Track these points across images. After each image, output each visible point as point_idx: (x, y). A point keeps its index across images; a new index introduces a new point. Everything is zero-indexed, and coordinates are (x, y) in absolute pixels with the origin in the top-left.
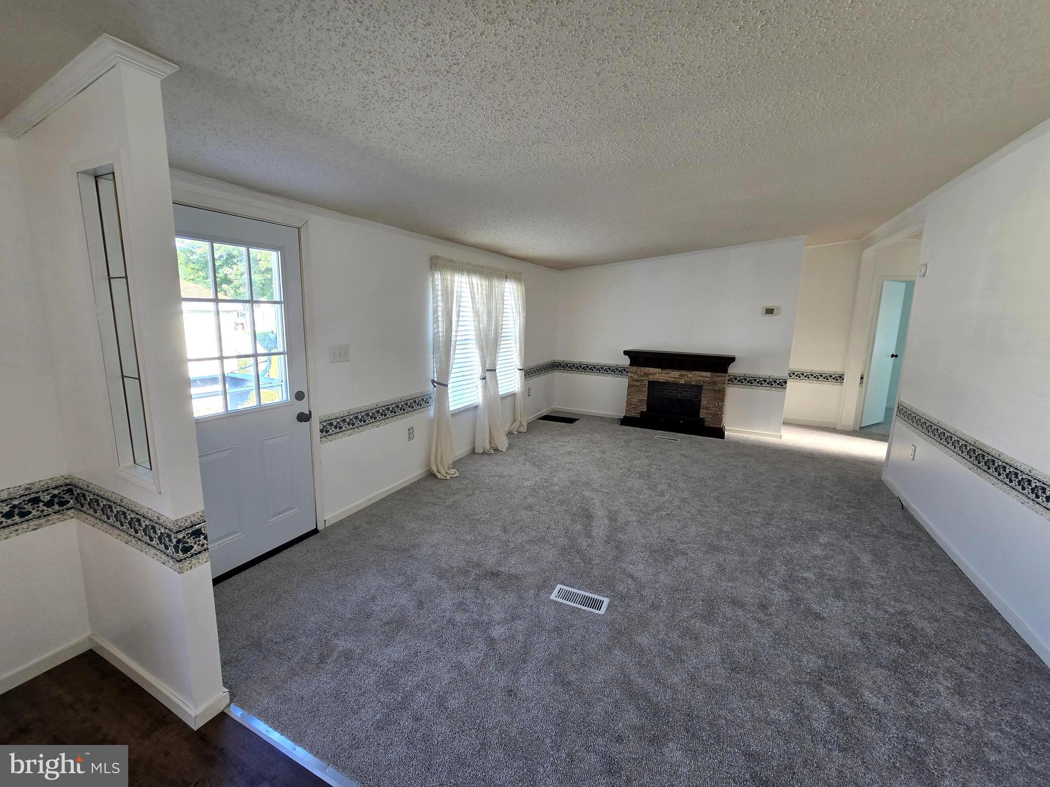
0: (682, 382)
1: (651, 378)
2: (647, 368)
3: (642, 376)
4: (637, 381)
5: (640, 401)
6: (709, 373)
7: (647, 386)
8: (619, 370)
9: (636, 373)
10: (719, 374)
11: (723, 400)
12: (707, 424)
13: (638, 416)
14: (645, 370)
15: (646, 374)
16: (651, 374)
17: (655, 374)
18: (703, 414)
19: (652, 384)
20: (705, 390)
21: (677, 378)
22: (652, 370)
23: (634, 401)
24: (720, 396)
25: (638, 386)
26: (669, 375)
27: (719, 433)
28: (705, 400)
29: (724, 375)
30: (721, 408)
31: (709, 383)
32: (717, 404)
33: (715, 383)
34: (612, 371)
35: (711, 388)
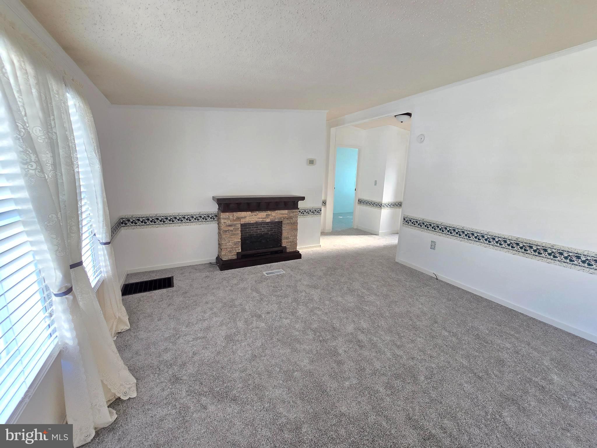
0: (268, 220)
1: (243, 221)
2: (238, 213)
3: (234, 221)
4: (230, 226)
5: (236, 244)
6: (287, 211)
7: (240, 229)
8: (203, 217)
9: (228, 219)
10: (294, 211)
11: (296, 230)
12: (288, 250)
13: (235, 257)
14: (237, 215)
15: (239, 219)
16: (242, 218)
17: (245, 217)
18: (284, 243)
19: (244, 226)
20: (285, 224)
21: (265, 218)
22: (243, 214)
23: (230, 245)
24: (294, 226)
25: (232, 231)
26: (258, 216)
27: (297, 255)
28: (286, 232)
29: (296, 210)
30: (296, 236)
31: (288, 219)
32: (293, 234)
33: (291, 218)
34: (195, 219)
35: (289, 222)
